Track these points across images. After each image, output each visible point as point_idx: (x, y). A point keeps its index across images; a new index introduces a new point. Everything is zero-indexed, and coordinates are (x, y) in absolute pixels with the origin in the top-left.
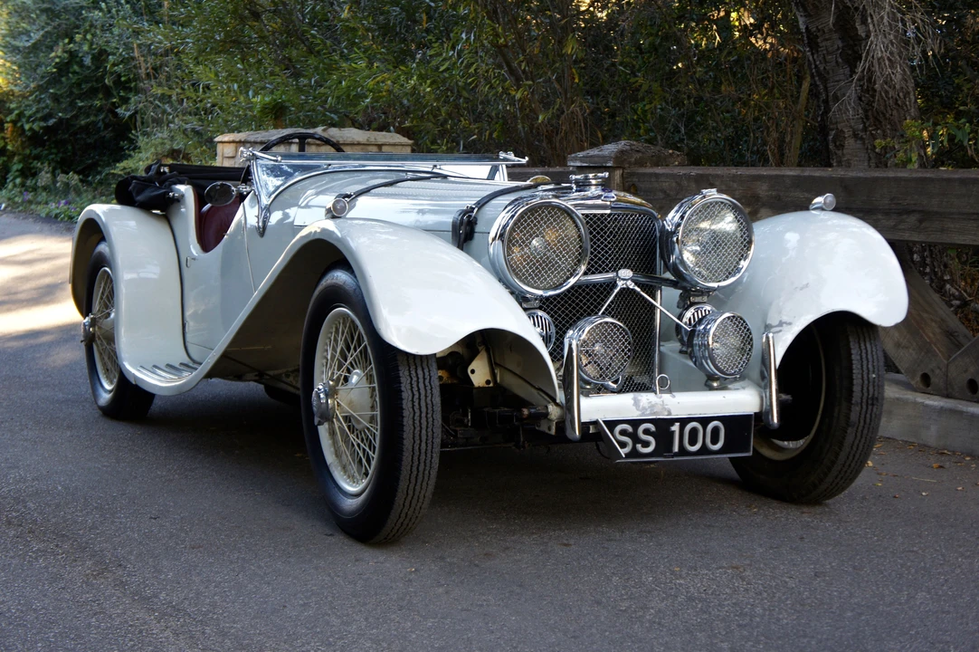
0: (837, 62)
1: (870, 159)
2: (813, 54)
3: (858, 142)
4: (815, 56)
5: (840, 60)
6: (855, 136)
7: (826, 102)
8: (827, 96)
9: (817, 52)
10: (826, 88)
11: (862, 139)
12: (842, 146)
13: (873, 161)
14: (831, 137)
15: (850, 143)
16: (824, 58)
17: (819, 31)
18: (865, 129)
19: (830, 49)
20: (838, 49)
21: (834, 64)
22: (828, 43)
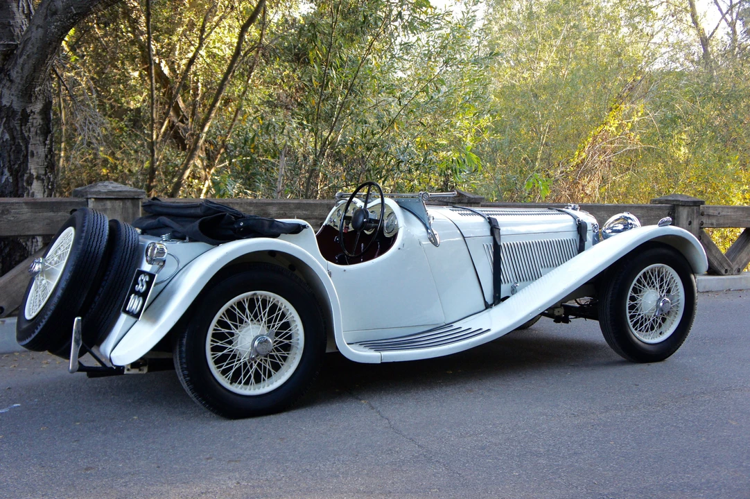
0: (36, 133)
1: (45, 192)
2: (21, 126)
3: (40, 181)
4: (23, 127)
5: (38, 132)
6: (38, 178)
7: (26, 157)
8: (27, 152)
9: (26, 125)
10: (27, 148)
11: (43, 180)
12: (31, 184)
13: (46, 193)
14: (25, 178)
15: (35, 182)
16: (29, 129)
17: (32, 112)
18: (46, 174)
19: (35, 124)
20: (40, 125)
21: (34, 133)
22: (35, 121)
